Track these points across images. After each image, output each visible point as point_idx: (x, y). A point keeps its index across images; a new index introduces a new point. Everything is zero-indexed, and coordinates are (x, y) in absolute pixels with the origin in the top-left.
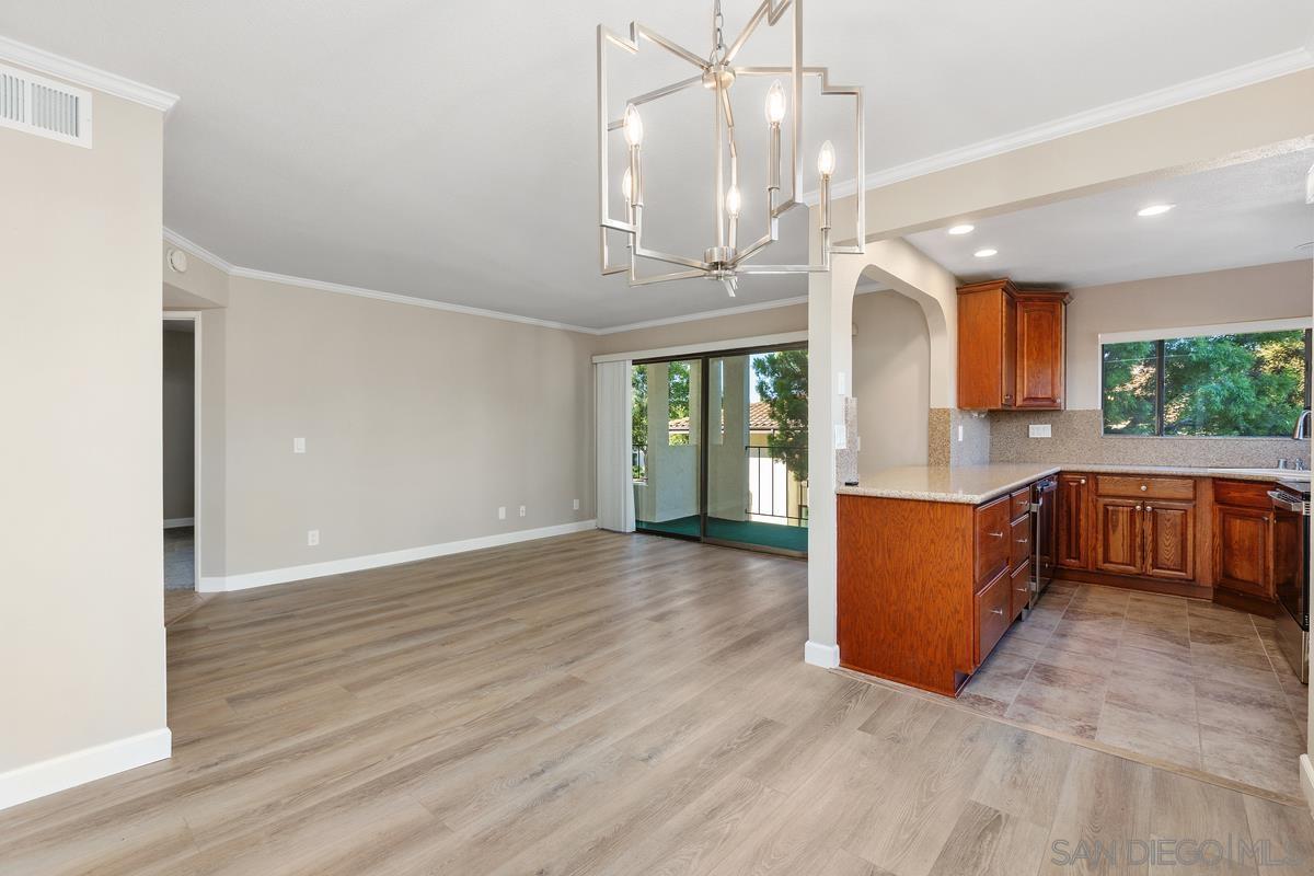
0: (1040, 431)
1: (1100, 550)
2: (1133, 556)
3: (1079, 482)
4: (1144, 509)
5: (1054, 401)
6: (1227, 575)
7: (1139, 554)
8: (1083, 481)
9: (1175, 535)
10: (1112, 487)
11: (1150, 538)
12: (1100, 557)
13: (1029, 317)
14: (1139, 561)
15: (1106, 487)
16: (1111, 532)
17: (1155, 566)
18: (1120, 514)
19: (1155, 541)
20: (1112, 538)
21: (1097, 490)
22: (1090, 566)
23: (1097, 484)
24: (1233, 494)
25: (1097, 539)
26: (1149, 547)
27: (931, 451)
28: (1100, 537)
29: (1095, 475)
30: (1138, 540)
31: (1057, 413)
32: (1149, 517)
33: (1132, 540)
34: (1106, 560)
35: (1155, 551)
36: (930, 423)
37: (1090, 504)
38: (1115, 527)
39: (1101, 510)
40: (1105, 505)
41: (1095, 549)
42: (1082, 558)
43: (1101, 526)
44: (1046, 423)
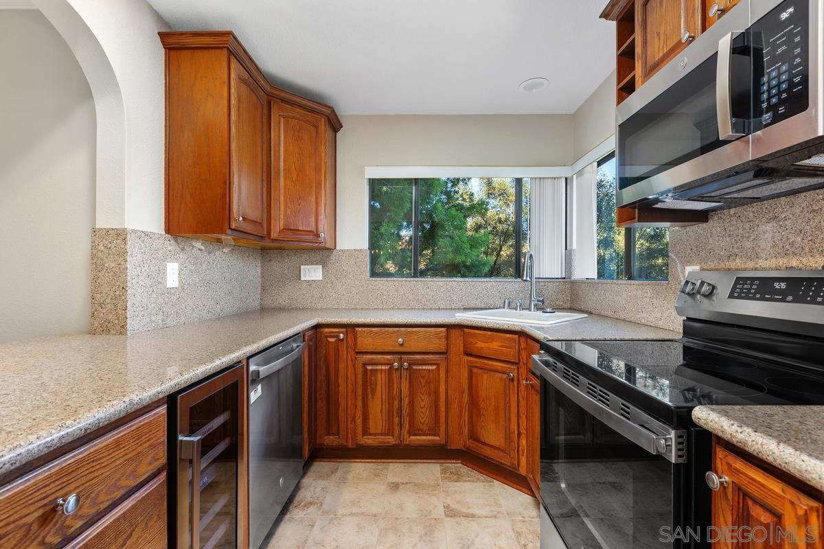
0: (312, 273)
1: (359, 421)
2: (389, 430)
3: (337, 337)
4: (401, 365)
5: (318, 236)
6: (474, 437)
7: (396, 420)
8: (342, 336)
9: (429, 394)
10: (370, 340)
11: (407, 400)
12: (359, 430)
13: (286, 124)
14: (397, 428)
15: (366, 341)
16: (370, 396)
17: (410, 433)
18: (379, 375)
19: (411, 403)
20: (371, 404)
21: (355, 345)
22: (350, 441)
23: (355, 339)
24: (480, 344)
25: (356, 406)
26: (405, 412)
27: (96, 305)
28: (359, 404)
29: (351, 327)
30: (396, 403)
31: (326, 253)
32: (405, 373)
33: (390, 404)
34: (366, 432)
35: (412, 414)
36: (93, 256)
37: (350, 364)
38: (373, 394)
39: (360, 371)
40: (365, 364)
41: (354, 419)
42: (341, 433)
43: (359, 392)
44: (317, 264)
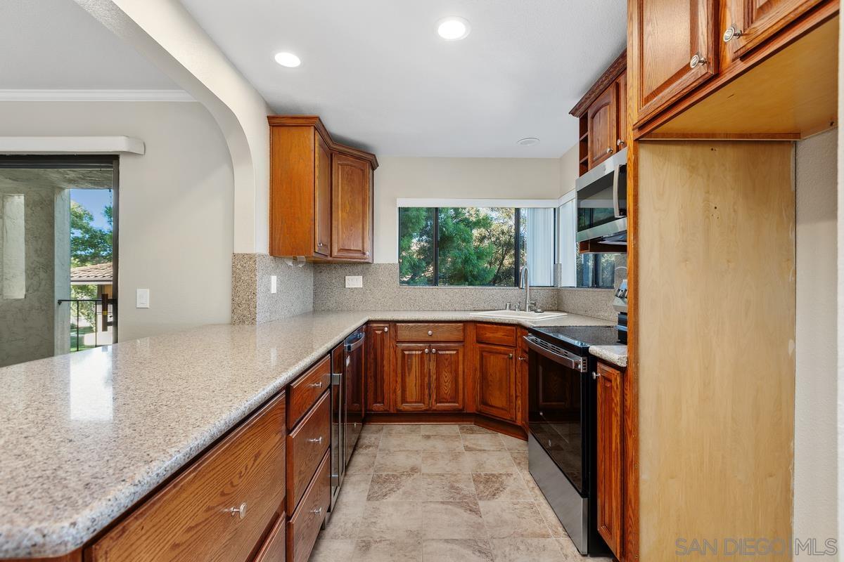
0: (354, 282)
1: (399, 393)
2: (423, 394)
3: (383, 330)
4: (430, 351)
5: (364, 254)
6: (484, 402)
7: (427, 392)
8: (386, 329)
9: (451, 372)
10: (407, 332)
11: (435, 377)
12: (399, 399)
13: (343, 170)
14: (427, 397)
15: (404, 334)
16: (407, 374)
17: (438, 401)
18: (414, 359)
19: (438, 379)
20: (407, 380)
21: (396, 336)
22: (392, 407)
23: (396, 332)
24: (489, 335)
25: (397, 382)
26: (433, 386)
27: (235, 305)
28: (399, 380)
29: (394, 322)
30: (426, 379)
31: (367, 266)
32: (433, 357)
33: (423, 380)
34: (404, 401)
35: (438, 388)
36: (233, 272)
37: (392, 350)
38: (410, 370)
39: (399, 355)
40: (403, 350)
41: (395, 391)
42: (386, 401)
43: (399, 371)
44: (358, 275)
